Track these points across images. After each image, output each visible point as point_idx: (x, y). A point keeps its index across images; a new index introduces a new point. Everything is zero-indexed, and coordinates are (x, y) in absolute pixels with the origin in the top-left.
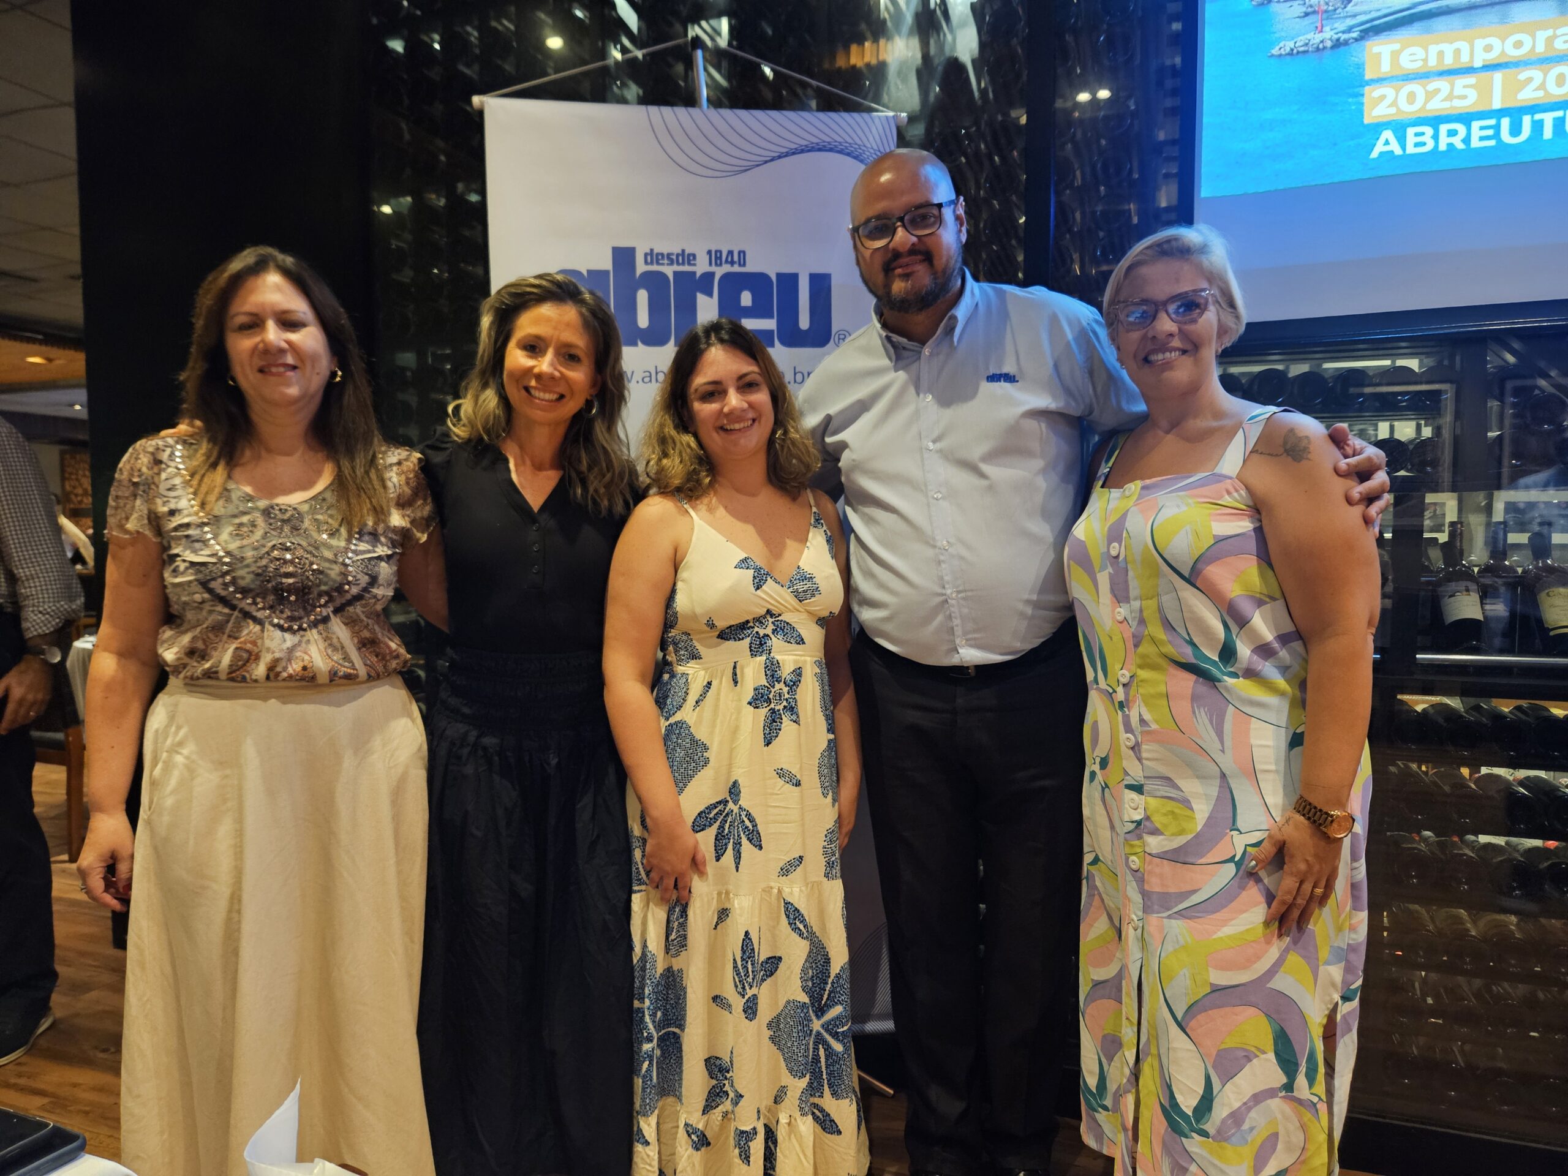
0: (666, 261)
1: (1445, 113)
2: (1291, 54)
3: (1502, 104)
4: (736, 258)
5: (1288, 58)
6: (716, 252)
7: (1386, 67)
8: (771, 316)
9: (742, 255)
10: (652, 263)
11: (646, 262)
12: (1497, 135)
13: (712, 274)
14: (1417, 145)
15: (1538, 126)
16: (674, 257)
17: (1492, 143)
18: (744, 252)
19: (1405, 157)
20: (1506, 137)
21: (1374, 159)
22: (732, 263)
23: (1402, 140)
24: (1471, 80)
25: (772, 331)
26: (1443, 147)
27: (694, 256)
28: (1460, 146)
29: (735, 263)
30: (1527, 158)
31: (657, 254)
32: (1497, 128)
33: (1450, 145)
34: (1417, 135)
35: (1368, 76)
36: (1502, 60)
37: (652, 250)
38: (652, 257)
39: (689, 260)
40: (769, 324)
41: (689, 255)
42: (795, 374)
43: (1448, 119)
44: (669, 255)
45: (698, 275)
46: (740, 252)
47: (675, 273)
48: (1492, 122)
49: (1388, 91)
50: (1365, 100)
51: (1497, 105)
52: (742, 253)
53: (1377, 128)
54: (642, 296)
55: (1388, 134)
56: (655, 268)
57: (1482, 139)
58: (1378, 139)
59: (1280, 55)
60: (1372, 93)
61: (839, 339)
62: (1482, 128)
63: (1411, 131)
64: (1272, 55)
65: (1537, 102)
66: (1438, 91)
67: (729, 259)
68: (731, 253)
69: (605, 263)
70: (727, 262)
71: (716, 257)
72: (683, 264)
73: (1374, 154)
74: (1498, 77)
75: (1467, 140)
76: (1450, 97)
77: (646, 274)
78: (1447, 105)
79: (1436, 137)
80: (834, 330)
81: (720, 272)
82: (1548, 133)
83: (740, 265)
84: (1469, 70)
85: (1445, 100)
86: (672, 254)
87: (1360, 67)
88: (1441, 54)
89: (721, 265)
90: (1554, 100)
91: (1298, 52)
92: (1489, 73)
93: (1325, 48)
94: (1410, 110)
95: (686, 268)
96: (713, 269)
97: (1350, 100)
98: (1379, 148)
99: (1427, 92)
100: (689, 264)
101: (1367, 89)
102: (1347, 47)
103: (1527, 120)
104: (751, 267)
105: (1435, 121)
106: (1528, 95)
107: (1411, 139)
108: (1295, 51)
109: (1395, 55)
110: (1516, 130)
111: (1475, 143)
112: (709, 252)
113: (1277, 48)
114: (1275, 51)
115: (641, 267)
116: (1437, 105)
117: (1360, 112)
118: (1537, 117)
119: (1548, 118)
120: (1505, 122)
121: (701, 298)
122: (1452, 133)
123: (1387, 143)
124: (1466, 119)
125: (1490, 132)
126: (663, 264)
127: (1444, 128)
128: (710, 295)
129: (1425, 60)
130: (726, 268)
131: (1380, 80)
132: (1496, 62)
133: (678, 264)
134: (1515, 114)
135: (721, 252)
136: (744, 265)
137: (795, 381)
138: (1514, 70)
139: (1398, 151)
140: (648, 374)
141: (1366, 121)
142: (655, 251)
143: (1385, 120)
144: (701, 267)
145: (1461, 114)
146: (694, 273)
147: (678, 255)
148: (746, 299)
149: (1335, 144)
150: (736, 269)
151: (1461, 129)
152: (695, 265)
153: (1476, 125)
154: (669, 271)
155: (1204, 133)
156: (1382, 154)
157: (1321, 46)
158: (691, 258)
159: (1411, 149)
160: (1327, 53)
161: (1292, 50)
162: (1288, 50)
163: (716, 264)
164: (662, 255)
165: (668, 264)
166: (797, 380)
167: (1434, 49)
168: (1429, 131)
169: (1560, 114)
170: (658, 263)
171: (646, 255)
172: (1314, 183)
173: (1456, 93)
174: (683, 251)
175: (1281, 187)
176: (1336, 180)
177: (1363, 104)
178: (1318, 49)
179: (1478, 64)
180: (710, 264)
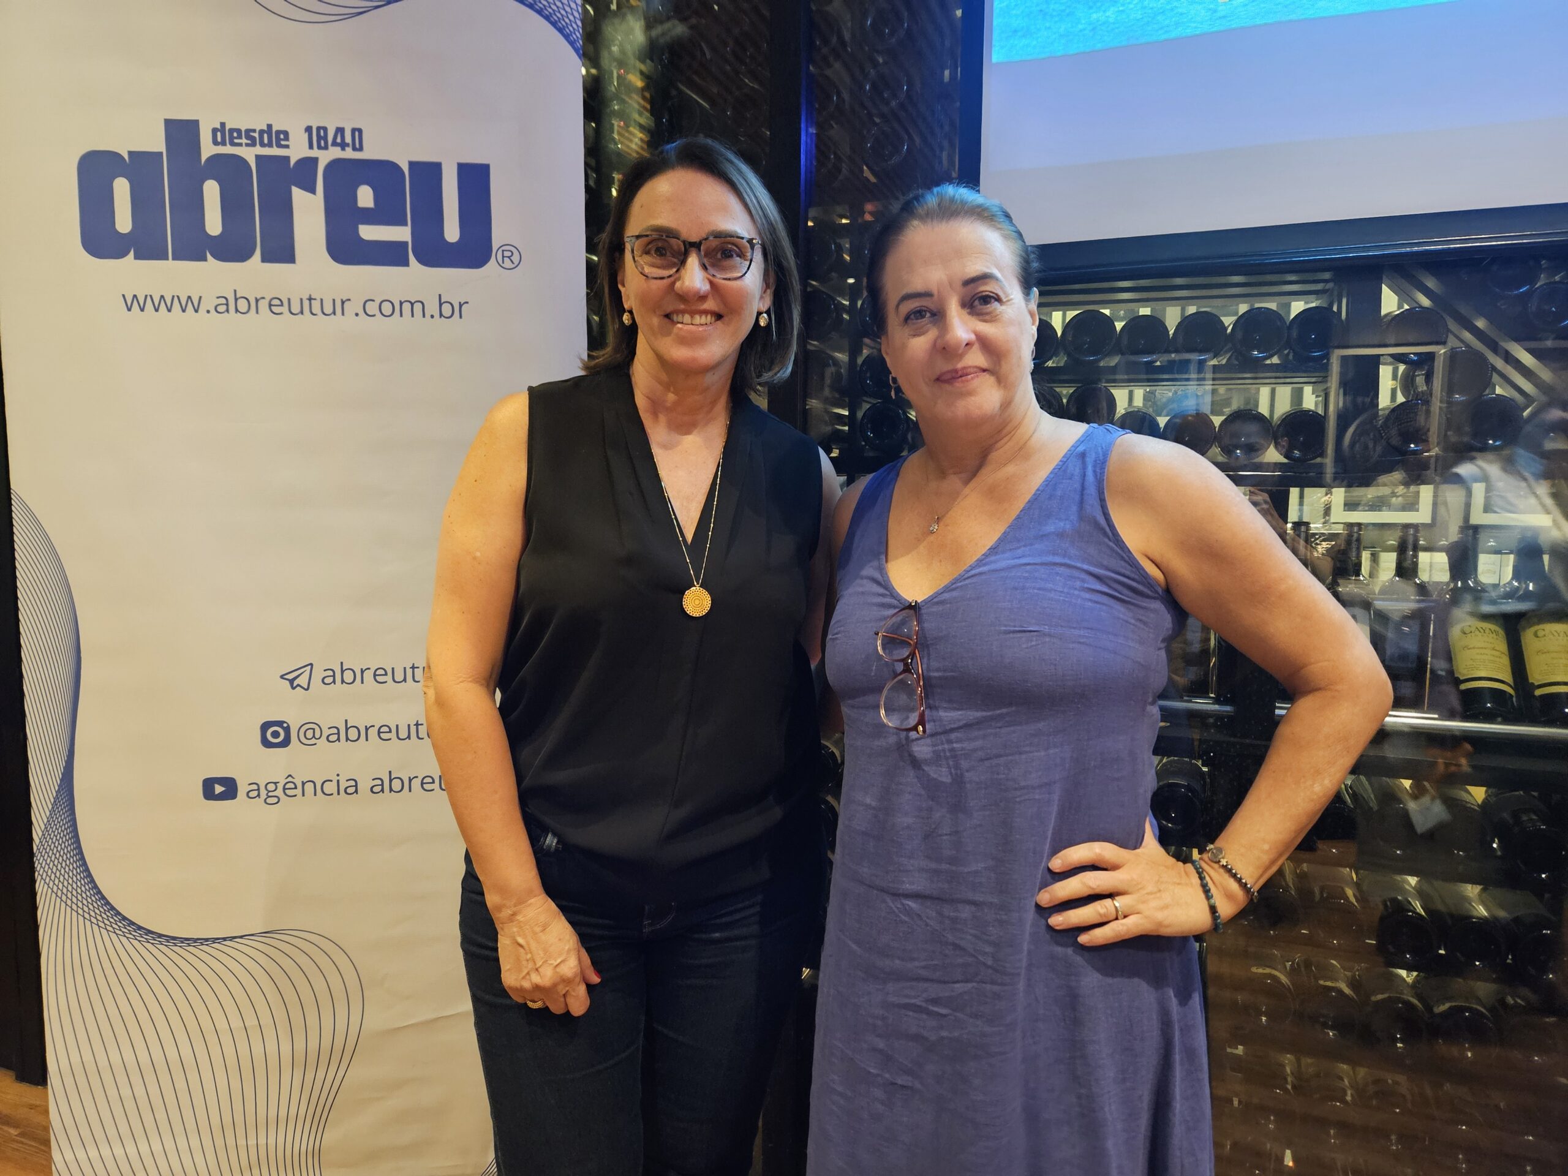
0: (244, 141)
4: (348, 139)
6: (318, 129)
8: (405, 224)
9: (357, 133)
10: (223, 143)
11: (215, 143)
13: (314, 161)
16: (256, 135)
18: (360, 131)
22: (343, 146)
25: (406, 243)
27: (286, 134)
29: (348, 145)
31: (231, 131)
37: (223, 125)
38: (222, 134)
39: (278, 139)
40: (402, 234)
41: (278, 132)
42: (441, 305)
44: (248, 131)
45: (292, 162)
46: (353, 130)
47: (258, 157)
52: (357, 132)
54: (211, 190)
56: (228, 150)
61: (503, 257)
67: (339, 140)
68: (340, 131)
69: (156, 142)
70: (334, 144)
71: (318, 137)
72: (270, 145)
77: (215, 158)
80: (495, 245)
81: (325, 158)
83: (354, 149)
86: (254, 131)
89: (326, 148)
95: (275, 151)
96: (315, 153)
100: (279, 146)
104: (371, 152)
112: (309, 129)
115: (208, 149)
121: (297, 193)
126: (240, 145)
128: (313, 191)
130: (335, 153)
133: (262, 145)
135: (325, 129)
136: (361, 149)
137: (441, 315)
140: (223, 301)
142: (227, 127)
144: (297, 150)
146: (287, 158)
147: (262, 132)
148: (365, 197)
150: (349, 154)
152: (287, 147)
154: (249, 154)
158: (281, 137)
163: (319, 147)
164: (239, 131)
165: (247, 145)
166: (444, 313)
170: (233, 144)
171: (215, 131)
174: (270, 126)
180: (311, 147)
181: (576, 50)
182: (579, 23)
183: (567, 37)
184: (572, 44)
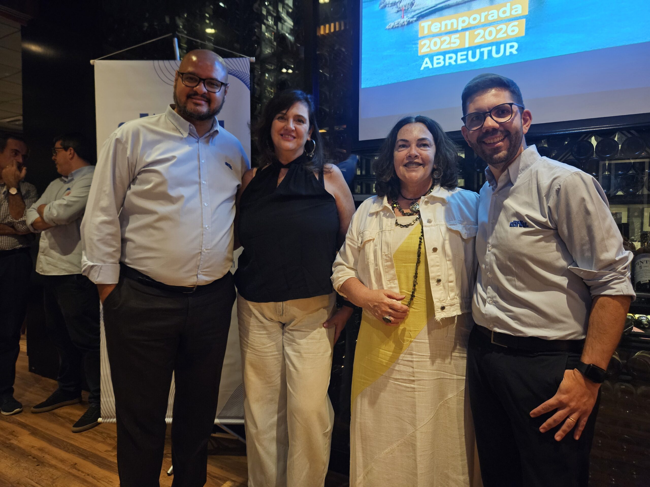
1: (448, 50)
2: (393, 28)
3: (469, 45)
5: (392, 30)
7: (426, 32)
12: (467, 58)
14: (438, 64)
15: (482, 54)
17: (465, 61)
19: (433, 69)
20: (471, 59)
21: (423, 70)
23: (432, 61)
24: (457, 35)
26: (447, 64)
28: (454, 63)
30: (477, 68)
32: (467, 55)
33: (450, 64)
34: (437, 59)
35: (419, 36)
36: (469, 26)
37: (154, 114)
43: (449, 52)
48: (465, 53)
49: (426, 41)
50: (419, 46)
51: (467, 46)
53: (423, 57)
55: (427, 60)
57: (462, 60)
58: (423, 62)
59: (389, 29)
60: (422, 42)
62: (461, 55)
63: (435, 58)
64: (386, 29)
65: (482, 43)
66: (445, 41)
73: (422, 68)
74: (467, 33)
75: (456, 61)
76: (450, 43)
78: (448, 46)
79: (444, 60)
82: (486, 57)
84: (456, 31)
85: (447, 44)
87: (417, 32)
88: (446, 25)
90: (489, 42)
91: (395, 27)
92: (464, 32)
93: (404, 25)
94: (435, 49)
97: (413, 46)
98: (424, 66)
99: (441, 41)
101: (419, 41)
102: (412, 24)
103: (478, 51)
105: (444, 53)
106: (478, 41)
107: (435, 61)
108: (394, 27)
109: (430, 27)
110: (474, 56)
111: (459, 62)
113: (388, 26)
114: (387, 27)
116: (445, 47)
117: (417, 51)
118: (482, 50)
119: (486, 50)
120: (470, 53)
122: (450, 58)
123: (427, 63)
124: (455, 52)
125: (465, 57)
127: (447, 56)
129: (441, 28)
131: (424, 37)
132: (466, 27)
134: (473, 49)
138: (473, 30)
139: (431, 67)
141: (419, 55)
143: (426, 54)
145: (454, 50)
149: (408, 65)
151: (453, 56)
153: (459, 54)
155: (363, 61)
156: (425, 68)
157: (403, 24)
159: (435, 66)
160: (406, 27)
161: (393, 26)
162: (392, 26)
167: (444, 23)
168: (442, 57)
169: (489, 48)
172: (401, 81)
173: (452, 41)
175: (390, 83)
176: (409, 79)
177: (418, 47)
178: (402, 26)
179: (460, 29)
181: (248, 88)
182: (249, 80)
183: (246, 84)
184: (247, 86)
